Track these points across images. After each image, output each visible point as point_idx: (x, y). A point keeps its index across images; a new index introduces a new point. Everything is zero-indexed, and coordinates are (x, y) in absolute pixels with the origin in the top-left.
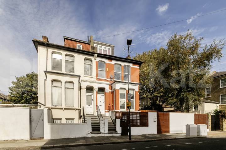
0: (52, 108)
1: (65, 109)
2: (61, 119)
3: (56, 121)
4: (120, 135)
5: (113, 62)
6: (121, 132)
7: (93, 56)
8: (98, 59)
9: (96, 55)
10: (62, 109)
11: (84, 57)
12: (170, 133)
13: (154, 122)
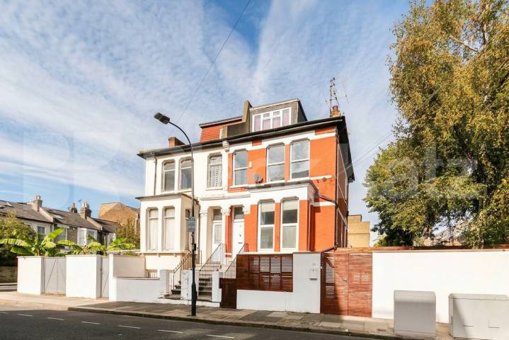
0: (145, 254)
1: (160, 254)
2: (156, 271)
3: (152, 275)
4: (218, 305)
5: (265, 144)
6: (220, 301)
7: (221, 145)
8: (233, 149)
9: (225, 143)
10: (155, 254)
11: (207, 153)
12: (374, 315)
13: (312, 279)
